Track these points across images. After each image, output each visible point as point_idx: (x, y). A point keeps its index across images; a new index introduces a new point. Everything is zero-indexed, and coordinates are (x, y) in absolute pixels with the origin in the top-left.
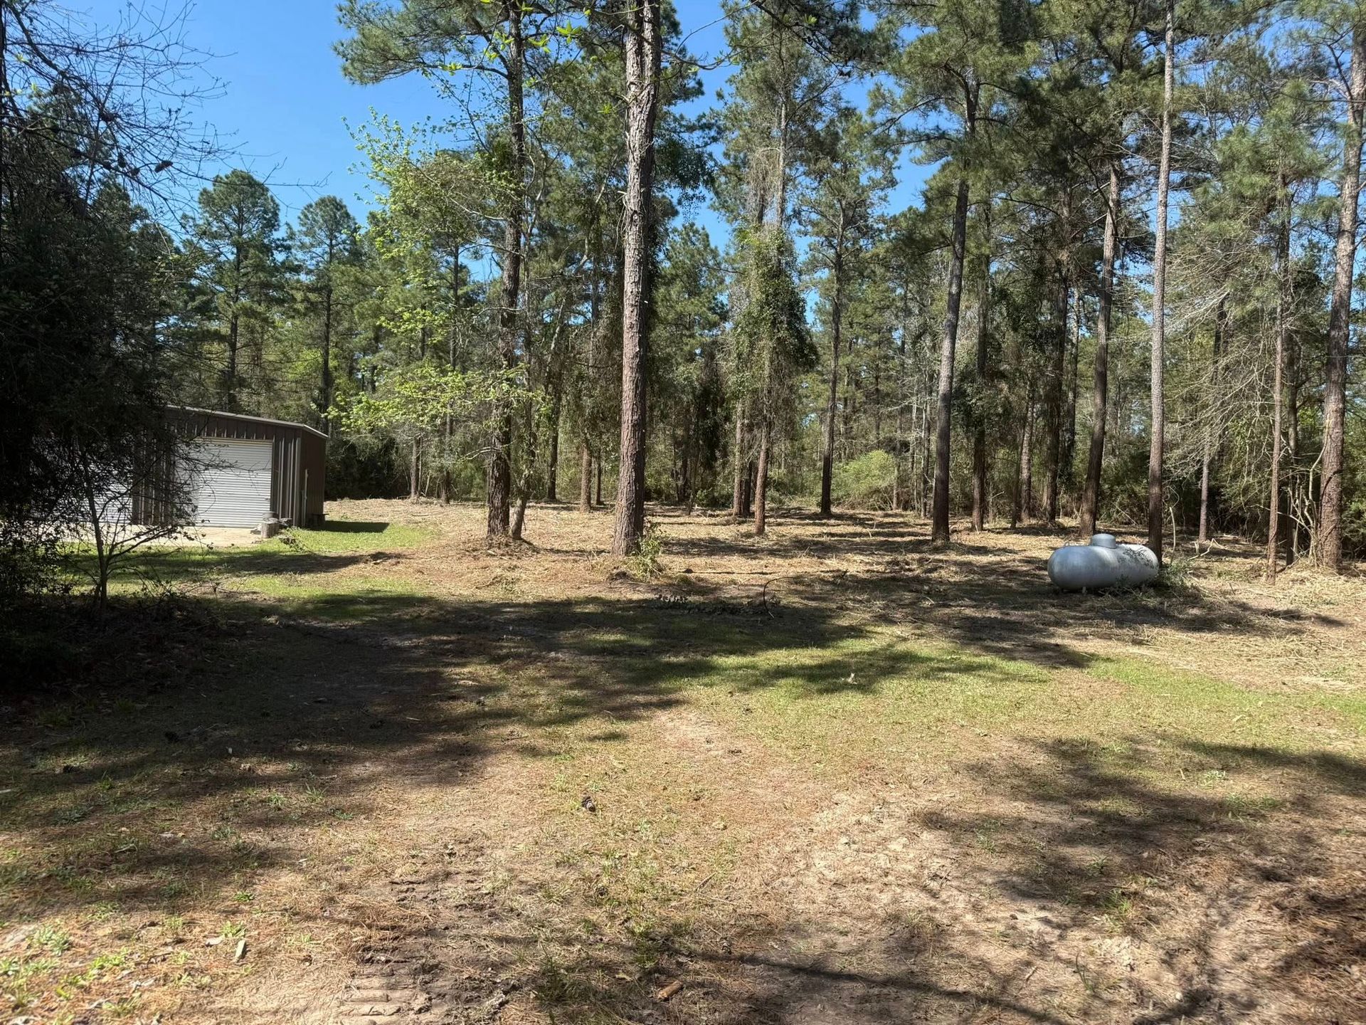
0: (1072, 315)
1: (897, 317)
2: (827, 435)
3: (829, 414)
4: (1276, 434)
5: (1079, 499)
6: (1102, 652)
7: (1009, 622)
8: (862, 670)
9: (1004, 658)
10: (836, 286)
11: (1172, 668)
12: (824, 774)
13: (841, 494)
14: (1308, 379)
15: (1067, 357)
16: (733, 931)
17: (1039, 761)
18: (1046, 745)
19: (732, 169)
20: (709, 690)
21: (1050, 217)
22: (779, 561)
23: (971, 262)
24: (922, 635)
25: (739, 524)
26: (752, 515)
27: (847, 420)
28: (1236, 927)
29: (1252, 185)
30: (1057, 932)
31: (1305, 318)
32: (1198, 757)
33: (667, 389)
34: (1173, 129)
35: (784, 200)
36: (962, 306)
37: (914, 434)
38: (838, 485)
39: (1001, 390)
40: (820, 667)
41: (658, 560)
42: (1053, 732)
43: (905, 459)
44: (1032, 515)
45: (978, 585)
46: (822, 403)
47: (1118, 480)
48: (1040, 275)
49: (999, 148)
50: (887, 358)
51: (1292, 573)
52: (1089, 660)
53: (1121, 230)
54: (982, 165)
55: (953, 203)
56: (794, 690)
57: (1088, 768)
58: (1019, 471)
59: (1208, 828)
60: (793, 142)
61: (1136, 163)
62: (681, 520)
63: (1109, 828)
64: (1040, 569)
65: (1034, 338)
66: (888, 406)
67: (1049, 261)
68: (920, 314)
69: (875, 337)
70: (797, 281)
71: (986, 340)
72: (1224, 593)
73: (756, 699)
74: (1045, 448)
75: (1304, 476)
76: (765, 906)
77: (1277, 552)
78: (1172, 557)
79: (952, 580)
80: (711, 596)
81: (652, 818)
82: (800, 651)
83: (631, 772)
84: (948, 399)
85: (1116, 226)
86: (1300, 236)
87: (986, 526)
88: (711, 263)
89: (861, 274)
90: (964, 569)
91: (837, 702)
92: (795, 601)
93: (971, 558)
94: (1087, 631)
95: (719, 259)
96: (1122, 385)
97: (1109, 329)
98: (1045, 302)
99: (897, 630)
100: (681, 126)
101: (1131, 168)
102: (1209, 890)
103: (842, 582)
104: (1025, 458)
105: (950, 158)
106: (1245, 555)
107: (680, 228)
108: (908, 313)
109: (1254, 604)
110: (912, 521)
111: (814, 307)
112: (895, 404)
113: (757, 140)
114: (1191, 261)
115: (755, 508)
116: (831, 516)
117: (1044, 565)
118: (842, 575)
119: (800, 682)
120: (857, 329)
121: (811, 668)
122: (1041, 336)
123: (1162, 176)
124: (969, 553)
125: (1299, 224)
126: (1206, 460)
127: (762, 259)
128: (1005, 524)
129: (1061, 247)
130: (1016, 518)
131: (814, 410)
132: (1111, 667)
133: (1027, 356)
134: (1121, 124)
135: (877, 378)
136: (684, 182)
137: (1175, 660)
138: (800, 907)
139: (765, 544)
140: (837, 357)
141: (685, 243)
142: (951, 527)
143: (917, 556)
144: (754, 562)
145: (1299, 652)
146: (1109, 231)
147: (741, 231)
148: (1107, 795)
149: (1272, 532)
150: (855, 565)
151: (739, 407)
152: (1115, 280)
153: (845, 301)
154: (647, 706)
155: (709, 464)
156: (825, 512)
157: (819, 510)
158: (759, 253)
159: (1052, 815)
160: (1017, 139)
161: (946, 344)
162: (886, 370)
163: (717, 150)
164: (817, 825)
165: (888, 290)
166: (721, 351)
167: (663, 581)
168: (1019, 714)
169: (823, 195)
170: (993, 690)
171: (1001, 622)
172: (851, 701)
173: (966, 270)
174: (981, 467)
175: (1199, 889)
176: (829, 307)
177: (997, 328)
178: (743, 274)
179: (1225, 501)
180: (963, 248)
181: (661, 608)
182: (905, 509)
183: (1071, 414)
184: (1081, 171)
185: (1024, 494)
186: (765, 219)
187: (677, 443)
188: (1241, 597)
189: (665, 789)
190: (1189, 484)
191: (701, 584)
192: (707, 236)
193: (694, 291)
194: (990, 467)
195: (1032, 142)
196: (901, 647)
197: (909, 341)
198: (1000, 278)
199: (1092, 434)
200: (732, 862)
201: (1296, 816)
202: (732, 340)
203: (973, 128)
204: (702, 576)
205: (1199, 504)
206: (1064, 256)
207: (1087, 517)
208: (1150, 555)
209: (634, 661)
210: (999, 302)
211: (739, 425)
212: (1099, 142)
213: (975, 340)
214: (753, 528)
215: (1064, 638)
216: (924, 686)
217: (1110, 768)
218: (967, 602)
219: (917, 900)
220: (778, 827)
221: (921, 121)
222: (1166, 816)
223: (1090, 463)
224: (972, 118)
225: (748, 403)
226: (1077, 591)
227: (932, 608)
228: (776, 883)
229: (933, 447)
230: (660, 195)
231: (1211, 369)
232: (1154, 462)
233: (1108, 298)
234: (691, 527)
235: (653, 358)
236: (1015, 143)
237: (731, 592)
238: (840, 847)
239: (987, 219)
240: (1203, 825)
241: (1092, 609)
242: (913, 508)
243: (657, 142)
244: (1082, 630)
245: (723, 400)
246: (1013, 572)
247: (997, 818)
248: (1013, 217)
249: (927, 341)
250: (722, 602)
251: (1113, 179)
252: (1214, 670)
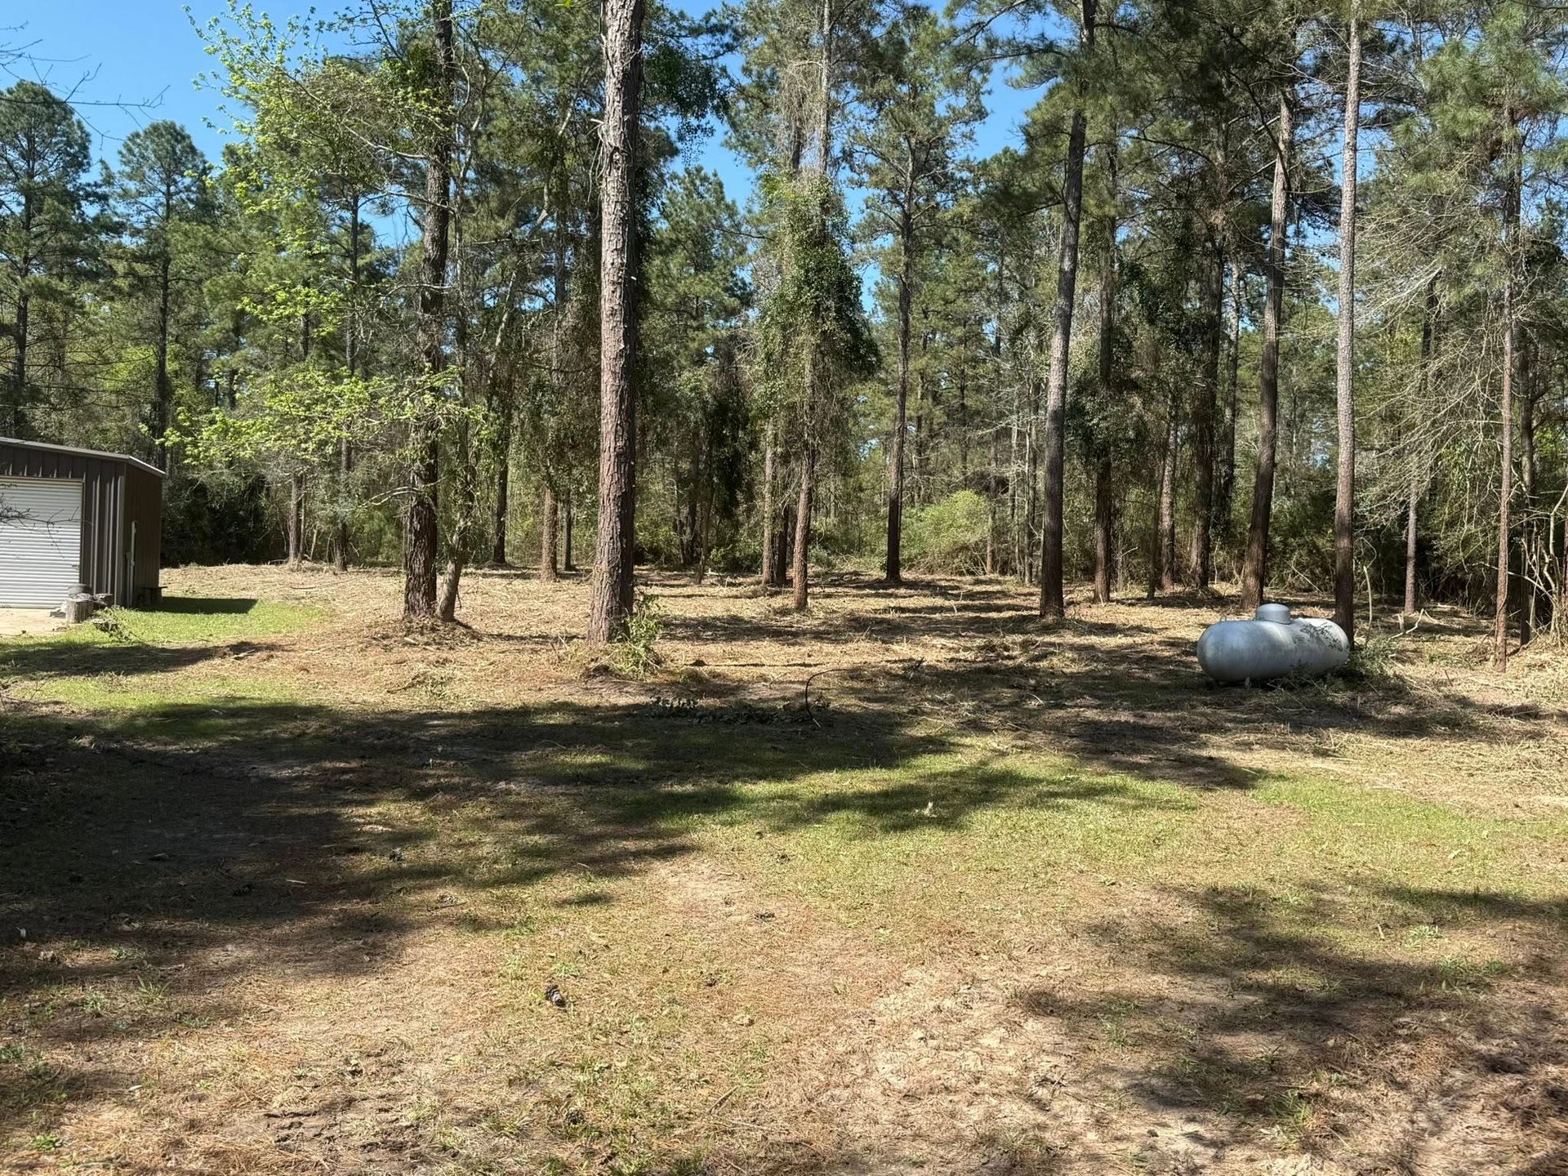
0: (1230, 301)
1: (989, 303)
2: (893, 468)
3: (896, 440)
4: (1505, 464)
5: (1241, 557)
6: (1272, 767)
7: (1144, 727)
8: (943, 798)
9: (1138, 777)
10: (904, 259)
11: (1368, 788)
12: (891, 943)
13: (914, 552)
14: (1547, 389)
15: (1222, 359)
16: (763, 1167)
17: (1186, 918)
18: (1196, 895)
19: (755, 91)
20: (729, 831)
21: (1198, 164)
22: (827, 647)
23: (1090, 226)
24: (1027, 748)
25: (772, 595)
26: (789, 583)
27: (921, 448)
28: (1451, 1136)
29: (1470, 123)
30: (1211, 1152)
31: (1542, 305)
32: (1402, 908)
33: (666, 403)
34: (1363, 44)
35: (828, 136)
36: (1079, 287)
37: (1015, 468)
38: (910, 540)
39: (1133, 406)
40: (885, 794)
41: (656, 648)
42: (1204, 878)
43: (1003, 503)
44: (1176, 580)
45: (1104, 677)
46: (886, 424)
47: (1295, 531)
48: (1185, 245)
49: (1127, 66)
50: (975, 361)
51: (1529, 656)
52: (1254, 778)
53: (1296, 183)
54: (1104, 90)
55: (1065, 142)
56: (849, 827)
57: (1253, 925)
58: (1158, 519)
59: (1413, 1004)
60: (840, 53)
61: (1315, 90)
62: (688, 591)
63: (1282, 1008)
64: (1187, 654)
65: (1177, 333)
66: (978, 428)
67: (1198, 225)
68: (1021, 300)
69: (959, 332)
70: (848, 251)
71: (1112, 337)
72: (1438, 684)
73: (795, 842)
74: (1193, 487)
75: (1543, 523)
76: (805, 1130)
77: (1508, 628)
78: (1368, 637)
79: (1067, 671)
80: (731, 698)
81: (646, 1012)
82: (857, 773)
83: (616, 950)
84: (1059, 417)
85: (1288, 178)
86: (1535, 193)
87: (1113, 595)
88: (727, 224)
89: (939, 243)
90: (1084, 655)
91: (908, 842)
92: (852, 704)
93: (1093, 639)
94: (1252, 738)
95: (738, 218)
96: (1298, 397)
97: (1280, 320)
98: (1192, 283)
99: (992, 742)
100: (681, 27)
101: (1308, 97)
102: (1415, 1088)
103: (917, 676)
104: (1166, 500)
105: (1060, 80)
106: (1467, 632)
107: (681, 173)
108: (1004, 297)
109: (1477, 698)
110: (1012, 589)
111: (874, 288)
112: (988, 425)
113: (789, 49)
114: (1390, 227)
115: (793, 573)
116: (901, 583)
117: (1193, 648)
118: (916, 666)
119: (858, 816)
120: (933, 320)
121: (872, 796)
122: (1187, 329)
123: (1350, 108)
124: (1090, 633)
125: (1533, 177)
126: (1413, 501)
127: (800, 219)
128: (1139, 592)
129: (1213, 206)
130: (1156, 584)
131: (875, 435)
132: (1284, 786)
133: (1168, 358)
134: (1294, 35)
135: (962, 389)
136: (684, 107)
137: (1371, 776)
138: (857, 1129)
139: (809, 623)
140: (906, 359)
141: (689, 195)
142: (1066, 598)
143: (1019, 638)
144: (792, 649)
145: (1536, 762)
146: (1279, 183)
147: (767, 178)
148: (1279, 963)
149: (1501, 600)
150: (935, 652)
151: (769, 430)
152: (1288, 253)
153: (916, 280)
154: (638, 855)
155: (727, 510)
156: (893, 578)
157: (884, 575)
158: (795, 210)
159: (1205, 992)
160: (1152, 53)
161: (1057, 341)
162: (975, 377)
163: (733, 63)
164: (880, 1014)
165: (976, 264)
166: (743, 349)
167: (663, 678)
168: (1158, 854)
169: (882, 130)
170: (1123, 822)
171: (1135, 727)
172: (931, 841)
173: (1083, 238)
174: (1107, 513)
175: (1402, 1086)
176: (894, 289)
177: (1126, 319)
178: (772, 241)
179: (1439, 558)
180: (1079, 206)
181: (660, 716)
182: (1003, 573)
183: (1229, 438)
184: (1241, 99)
185: (1165, 550)
186: (803, 163)
187: (682, 482)
188: (1461, 689)
189: (665, 971)
190: (1389, 535)
191: (718, 681)
192: (721, 185)
193: (702, 264)
194: (1118, 513)
195: (1174, 59)
196: (998, 765)
197: (1006, 337)
198: (1130, 250)
199: (1257, 467)
200: (761, 1070)
201: (1531, 984)
202: (757, 334)
203: (1091, 38)
204: (719, 670)
205: (1403, 562)
206: (1218, 218)
207: (1251, 581)
208: (1338, 633)
209: (621, 792)
210: (1129, 282)
211: (769, 455)
212: (1264, 60)
213: (1097, 336)
214: (791, 602)
215: (1221, 749)
216: (1030, 818)
217: (1284, 926)
218: (1089, 700)
219: (1020, 1114)
220: (825, 1018)
221: (1019, 27)
222: (1359, 989)
223: (1255, 506)
224: (1090, 24)
225: (781, 423)
226: (1237, 683)
227: (1040, 710)
228: (823, 1099)
229: (1041, 486)
230: (652, 125)
231: (1418, 375)
232: (1341, 504)
233: (1278, 277)
234: (702, 601)
235: (645, 358)
236: (1150, 59)
237: (760, 693)
238: (912, 1045)
239: (1112, 165)
240: (1408, 1000)
241: (1258, 708)
242: (1014, 572)
243: (646, 50)
244: (1245, 737)
245: (747, 419)
246: (1151, 659)
247: (1129, 998)
248: (1148, 164)
249: (1031, 337)
250: (746, 706)
251: (1284, 111)
252: (1424, 790)
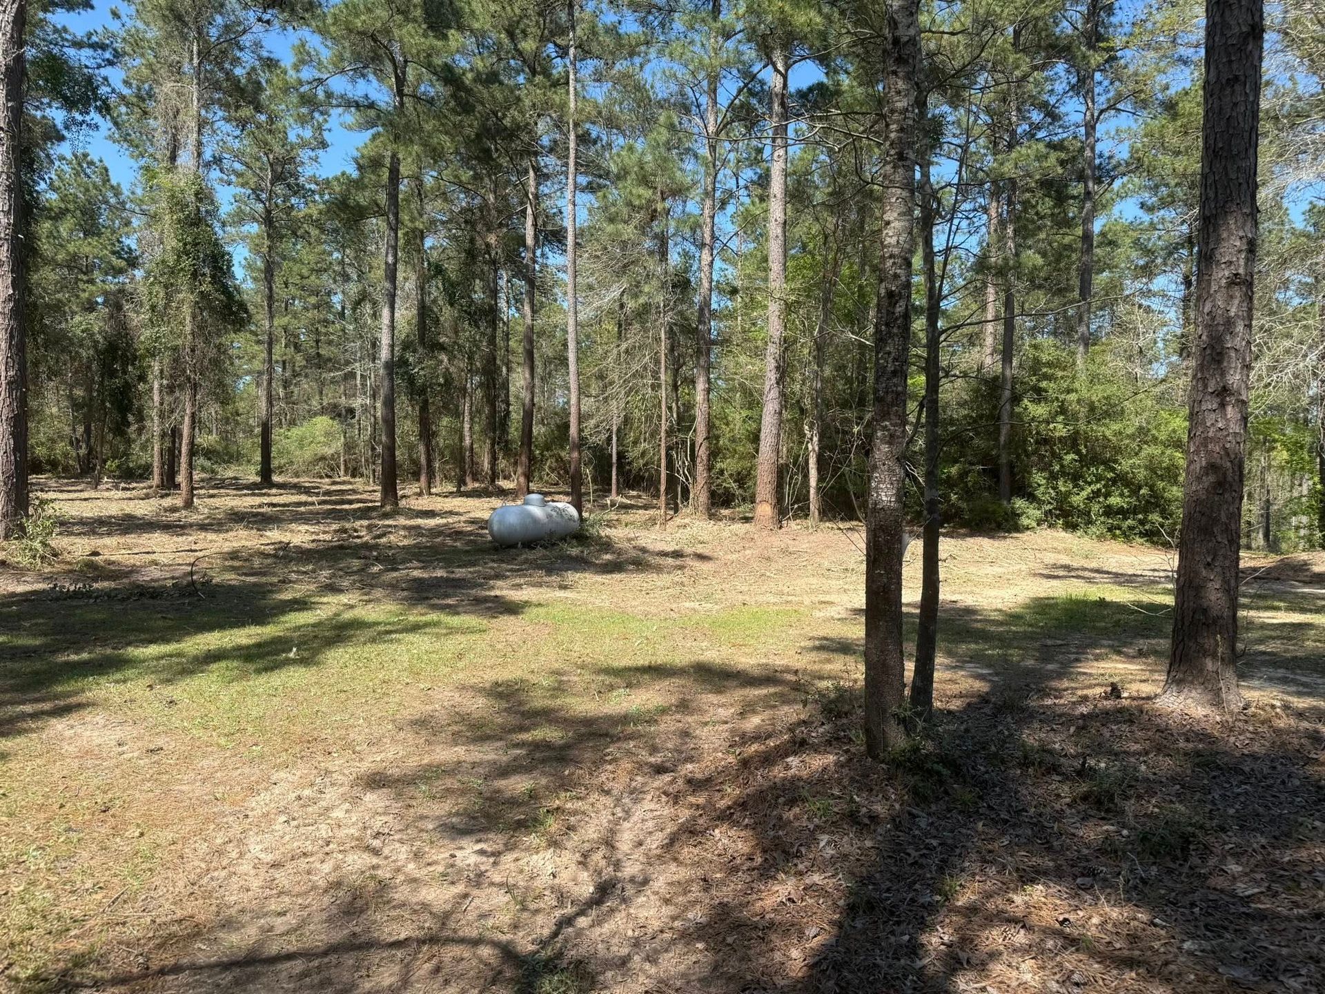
0: (502, 295)
1: (335, 281)
2: (264, 399)
3: (265, 377)
4: (663, 407)
5: (516, 463)
6: (534, 599)
7: (453, 579)
8: (305, 643)
9: (448, 614)
10: (267, 243)
11: (590, 607)
12: (262, 757)
13: (282, 462)
14: (684, 363)
15: (499, 333)
16: (151, 945)
17: (478, 705)
18: (484, 689)
19: (135, 100)
20: (122, 687)
21: (477, 201)
22: (211, 536)
23: (406, 234)
24: (370, 601)
25: (162, 497)
26: (177, 487)
27: (286, 384)
28: (635, 818)
29: (639, 196)
30: (492, 860)
31: (681, 313)
32: (608, 680)
33: (59, 341)
34: (577, 136)
35: (200, 144)
36: (400, 276)
37: (359, 401)
38: (279, 452)
39: (442, 361)
40: (258, 645)
41: (53, 543)
42: (490, 676)
43: (352, 426)
44: (475, 479)
45: (426, 547)
46: (257, 365)
47: (547, 447)
48: (471, 254)
49: (428, 127)
50: (326, 322)
51: (678, 520)
52: (523, 607)
53: (540, 222)
54: (412, 141)
55: (385, 174)
56: (228, 673)
57: (520, 704)
58: (462, 439)
59: (615, 739)
60: (208, 84)
61: (550, 162)
62: (85, 495)
63: (538, 755)
64: (483, 528)
65: (469, 314)
66: (330, 371)
67: (479, 242)
68: (359, 281)
69: (313, 300)
70: (220, 232)
71: (425, 312)
72: (629, 540)
73: (182, 690)
74: (484, 417)
75: (684, 442)
76: (190, 908)
77: (667, 504)
78: (591, 512)
79: (400, 544)
80: (125, 581)
81: (43, 843)
82: (235, 631)
83: (13, 796)
84: (389, 366)
85: (535, 218)
86: (676, 244)
87: (433, 490)
88: (113, 201)
89: (294, 233)
90: (413, 532)
91: (277, 679)
92: (232, 578)
93: (419, 521)
94: (522, 581)
95: (122, 198)
96: (548, 361)
97: (534, 311)
98: (477, 281)
99: (344, 599)
100: (63, 39)
101: (546, 166)
102: (615, 792)
103: (285, 554)
104: (467, 426)
105: (380, 129)
106: (646, 507)
107: (69, 156)
108: (347, 278)
109: (650, 547)
110: (361, 488)
111: (243, 262)
112: (339, 369)
113: (163, 72)
114: (597, 257)
115: (181, 478)
116: (273, 485)
117: (484, 524)
118: (285, 547)
119: (235, 664)
120: (292, 289)
121: (248, 647)
122: (475, 313)
123: (571, 177)
124: (417, 517)
125: (674, 235)
126: (615, 429)
127: (177, 203)
128: (451, 488)
129: (489, 230)
130: (462, 482)
131: (248, 373)
132: (541, 610)
133: (464, 330)
134: (536, 124)
135: (317, 341)
136: (69, 104)
137: (592, 600)
138: (234, 898)
139: (194, 518)
140: (272, 317)
141: (77, 174)
142: (400, 493)
143: (365, 523)
144: (180, 539)
145: (682, 584)
146: (529, 221)
147: (147, 169)
148: (535, 726)
149: (663, 488)
150: (300, 536)
151: (156, 368)
152: (537, 267)
153: (277, 259)
154: (35, 716)
155: (120, 429)
156: (266, 479)
157: (258, 479)
158: (173, 196)
159: (489, 753)
160: (444, 121)
161: (386, 312)
162: (326, 334)
163: (116, 76)
164: (252, 810)
165: (324, 252)
166: (131, 300)
167: (59, 567)
168: (461, 664)
169: (245, 144)
170: (437, 645)
171: (447, 580)
172: (294, 677)
173: (401, 242)
174: (427, 434)
175: (608, 793)
176: (260, 264)
177: (435, 301)
178: (154, 218)
179: (630, 463)
180: (397, 219)
181: (57, 599)
182: (353, 476)
183: (505, 385)
184: (504, 161)
185: (467, 460)
186: (179, 161)
187: (76, 405)
188: (642, 543)
189: (62, 806)
190: (602, 449)
191: (112, 568)
192: (106, 170)
193: (90, 229)
194: (435, 434)
195: (458, 127)
196: (348, 616)
197: (348, 306)
198: (435, 254)
199: (524, 405)
200: (150, 870)
201: (678, 716)
202: (142, 289)
203: (402, 104)
204: (113, 558)
205: (610, 466)
206: (492, 239)
207: (522, 479)
208: (573, 511)
209: (17, 665)
210: (435, 276)
211: (156, 386)
212: (518, 138)
213: (415, 312)
214: (179, 502)
215: (504, 590)
216: (370, 650)
217: (539, 701)
218: (415, 564)
219: (360, 861)
220: (207, 820)
221: (350, 87)
222: (583, 735)
223: (523, 430)
224: (400, 93)
225: (166, 361)
226: (513, 546)
227: (381, 572)
228: (206, 880)
229: (379, 414)
230: (39, 114)
231: (615, 351)
232: (573, 431)
233: (531, 283)
234: (99, 503)
235: (35, 305)
236: (442, 124)
237: (152, 574)
238: (277, 827)
239: (420, 194)
240: (612, 737)
241: (526, 561)
242: (362, 475)
243: (30, 53)
244: (518, 581)
245: (135, 358)
246: (458, 534)
247: (438, 767)
248: (444, 196)
249: (367, 308)
250: (138, 586)
251: (532, 173)
252: (622, 605)
